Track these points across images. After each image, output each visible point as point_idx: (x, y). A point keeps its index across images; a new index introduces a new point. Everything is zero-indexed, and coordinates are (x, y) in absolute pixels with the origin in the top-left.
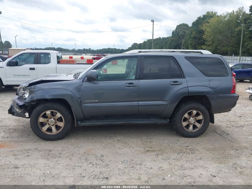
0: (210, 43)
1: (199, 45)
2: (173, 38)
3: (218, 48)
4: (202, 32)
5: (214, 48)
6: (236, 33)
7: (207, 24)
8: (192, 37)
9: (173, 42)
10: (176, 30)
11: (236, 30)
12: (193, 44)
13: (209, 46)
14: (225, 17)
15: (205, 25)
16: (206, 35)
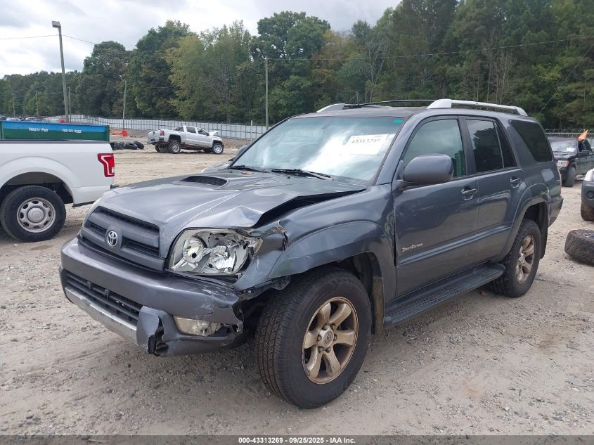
0: (185, 93)
1: (159, 98)
2: (88, 76)
3: (205, 104)
4: (163, 68)
5: (195, 104)
6: (239, 74)
7: (175, 50)
8: (142, 76)
9: (92, 88)
10: (93, 55)
11: (239, 68)
12: (146, 94)
13: (184, 100)
14: (210, 38)
15: (172, 51)
16: (175, 75)
